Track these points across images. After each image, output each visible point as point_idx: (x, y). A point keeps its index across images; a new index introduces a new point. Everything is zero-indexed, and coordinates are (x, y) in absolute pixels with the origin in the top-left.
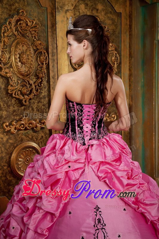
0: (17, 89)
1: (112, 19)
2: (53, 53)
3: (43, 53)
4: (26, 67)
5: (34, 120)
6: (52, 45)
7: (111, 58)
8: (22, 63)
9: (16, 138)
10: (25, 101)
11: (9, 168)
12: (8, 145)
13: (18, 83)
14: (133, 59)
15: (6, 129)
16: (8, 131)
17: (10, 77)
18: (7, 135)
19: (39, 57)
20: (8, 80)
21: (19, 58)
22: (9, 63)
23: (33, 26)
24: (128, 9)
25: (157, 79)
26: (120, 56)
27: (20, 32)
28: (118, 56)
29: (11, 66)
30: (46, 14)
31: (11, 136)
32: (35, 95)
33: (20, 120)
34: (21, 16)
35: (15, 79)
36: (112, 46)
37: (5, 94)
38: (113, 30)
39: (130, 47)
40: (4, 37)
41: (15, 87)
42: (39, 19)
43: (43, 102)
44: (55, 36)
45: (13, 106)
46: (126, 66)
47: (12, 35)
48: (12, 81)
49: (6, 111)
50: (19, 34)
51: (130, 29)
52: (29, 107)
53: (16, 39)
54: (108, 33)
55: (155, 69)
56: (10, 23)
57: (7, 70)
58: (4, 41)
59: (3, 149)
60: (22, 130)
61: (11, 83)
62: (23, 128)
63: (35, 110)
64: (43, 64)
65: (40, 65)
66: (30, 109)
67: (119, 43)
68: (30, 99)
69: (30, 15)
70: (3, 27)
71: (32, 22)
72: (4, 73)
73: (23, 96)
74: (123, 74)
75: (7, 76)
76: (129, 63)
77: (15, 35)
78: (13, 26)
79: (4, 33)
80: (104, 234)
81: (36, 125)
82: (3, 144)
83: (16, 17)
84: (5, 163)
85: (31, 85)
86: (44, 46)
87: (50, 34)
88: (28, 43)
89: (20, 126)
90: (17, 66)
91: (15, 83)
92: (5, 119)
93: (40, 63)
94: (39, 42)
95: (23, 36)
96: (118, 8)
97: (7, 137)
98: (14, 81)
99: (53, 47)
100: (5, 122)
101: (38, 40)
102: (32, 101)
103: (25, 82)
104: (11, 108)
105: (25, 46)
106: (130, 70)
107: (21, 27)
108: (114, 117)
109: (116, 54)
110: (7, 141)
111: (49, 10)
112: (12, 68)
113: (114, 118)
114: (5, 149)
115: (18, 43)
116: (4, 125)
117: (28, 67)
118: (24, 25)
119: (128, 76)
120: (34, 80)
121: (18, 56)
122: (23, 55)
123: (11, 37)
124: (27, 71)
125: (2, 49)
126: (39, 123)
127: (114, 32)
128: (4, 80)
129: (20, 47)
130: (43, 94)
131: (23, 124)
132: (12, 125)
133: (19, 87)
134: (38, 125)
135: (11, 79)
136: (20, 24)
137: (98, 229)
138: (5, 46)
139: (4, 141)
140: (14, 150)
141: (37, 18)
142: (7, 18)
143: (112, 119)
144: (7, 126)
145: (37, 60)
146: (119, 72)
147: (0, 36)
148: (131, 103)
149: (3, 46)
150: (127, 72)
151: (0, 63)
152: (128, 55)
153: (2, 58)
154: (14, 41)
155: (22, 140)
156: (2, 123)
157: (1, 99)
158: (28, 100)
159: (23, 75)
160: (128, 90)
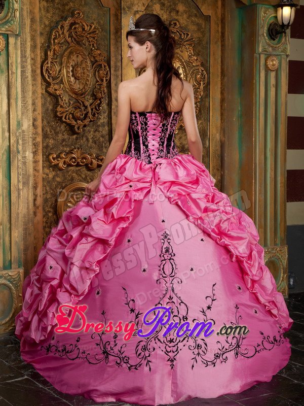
0: (68, 111)
1: (198, 24)
2: (116, 66)
3: (103, 66)
4: (81, 84)
5: (88, 154)
6: (115, 56)
7: (196, 75)
8: (75, 78)
9: (64, 175)
10: (78, 128)
11: (55, 216)
12: (54, 184)
13: (70, 103)
14: (226, 79)
15: (52, 162)
16: (55, 165)
17: (60, 95)
18: (53, 170)
19: (98, 71)
20: (57, 100)
21: (72, 71)
22: (59, 77)
23: (91, 31)
24: (219, 11)
25: (258, 106)
26: (208, 73)
27: (75, 39)
28: (205, 73)
29: (62, 82)
30: (108, 15)
31: (58, 172)
32: (91, 121)
33: (71, 152)
34: (76, 18)
35: (66, 98)
36: (197, 59)
37: (52, 116)
38: (200, 38)
39: (222, 62)
40: (55, 45)
41: (66, 108)
42: (99, 23)
43: (102, 132)
45: (62, 134)
46: (216, 87)
47: (64, 42)
48: (62, 100)
49: (54, 139)
50: (74, 41)
51: (223, 38)
52: (83, 136)
53: (69, 48)
54: (192, 42)
55: (256, 91)
56: (62, 27)
57: (56, 87)
58: (54, 49)
59: (48, 188)
60: (73, 166)
61: (61, 103)
62: (74, 163)
63: (91, 141)
64: (102, 80)
65: (98, 82)
66: (84, 139)
67: (208, 56)
68: (85, 126)
69: (88, 17)
70: (54, 31)
71: (90, 26)
72: (53, 90)
73: (76, 121)
74: (212, 98)
75: (56, 93)
76: (221, 83)
77: (68, 43)
78: (66, 31)
79: (54, 39)
80: (172, 265)
81: (92, 161)
82: (49, 182)
83: (70, 20)
84: (51, 207)
85: (86, 107)
86: (105, 57)
87: (112, 42)
88: (84, 52)
89: (71, 160)
90: (69, 81)
91: (66, 104)
92: (51, 149)
93: (98, 79)
94: (99, 52)
95: (78, 43)
96: (206, 10)
97: (54, 173)
98: (65, 100)
99: (116, 59)
100: (52, 154)
101: (97, 49)
102: (87, 129)
103: (79, 102)
104: (60, 135)
105: (80, 56)
106: (222, 93)
107: (76, 32)
109: (202, 71)
110: (54, 178)
111: (113, 12)
112: (63, 84)
114: (51, 189)
115: (71, 53)
116: (51, 157)
117: (83, 84)
118: (80, 29)
119: (219, 101)
120: (91, 101)
121: (71, 69)
122: (77, 67)
123: (63, 45)
124: (81, 88)
125: (51, 59)
126: (95, 159)
127: (200, 41)
128: (52, 99)
129: (74, 58)
130: (102, 121)
131: (74, 158)
132: (61, 158)
133: (71, 109)
134: (94, 161)
135: (60, 97)
136: (75, 28)
137: (165, 260)
138: (56, 56)
139: (50, 179)
141: (97, 21)
142: (59, 21)
144: (54, 159)
145: (95, 75)
146: (207, 95)
147: (50, 42)
148: (224, 139)
149: (53, 56)
150: (218, 96)
151: (48, 76)
152: (220, 74)
153: (51, 70)
154: (66, 50)
155: (72, 179)
156: (47, 154)
157: (48, 123)
158: (81, 127)
159: (76, 94)
160: (219, 121)
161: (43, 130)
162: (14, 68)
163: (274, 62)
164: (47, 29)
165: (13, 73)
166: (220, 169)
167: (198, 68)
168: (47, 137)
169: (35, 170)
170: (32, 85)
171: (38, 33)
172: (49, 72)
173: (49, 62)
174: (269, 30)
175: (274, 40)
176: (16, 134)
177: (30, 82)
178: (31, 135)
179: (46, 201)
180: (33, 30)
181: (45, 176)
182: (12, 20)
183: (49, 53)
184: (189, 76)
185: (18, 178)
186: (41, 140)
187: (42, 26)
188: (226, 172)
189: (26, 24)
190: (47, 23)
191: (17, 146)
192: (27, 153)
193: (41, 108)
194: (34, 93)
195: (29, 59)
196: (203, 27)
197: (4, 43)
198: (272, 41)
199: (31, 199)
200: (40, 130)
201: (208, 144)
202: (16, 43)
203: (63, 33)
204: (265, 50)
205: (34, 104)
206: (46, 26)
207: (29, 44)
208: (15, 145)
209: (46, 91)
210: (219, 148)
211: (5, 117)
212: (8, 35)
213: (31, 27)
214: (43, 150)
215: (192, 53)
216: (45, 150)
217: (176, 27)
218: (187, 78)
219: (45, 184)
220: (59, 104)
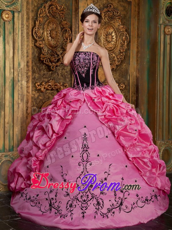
1: (124, 7)
2: (75, 31)
3: (68, 30)
4: (55, 41)
5: (58, 83)
6: (75, 25)
7: (122, 37)
8: (52, 38)
9: (44, 95)
10: (53, 67)
12: (38, 100)
13: (48, 52)
14: (140, 39)
15: (37, 88)
16: (39, 89)
17: (43, 48)
18: (38, 92)
19: (65, 34)
20: (41, 50)
21: (50, 33)
22: (42, 37)
23: (61, 10)
25: (159, 56)
26: (130, 36)
27: (52, 14)
28: (128, 36)
29: (44, 40)
31: (41, 94)
32: (61, 63)
33: (48, 82)
34: (53, 2)
35: (46, 49)
36: (123, 27)
37: (38, 60)
38: (125, 15)
39: (138, 29)
40: (40, 18)
41: (46, 56)
42: (66, 5)
43: (66, 70)
44: (77, 18)
45: (43, 71)
46: (134, 44)
47: (46, 16)
48: (44, 51)
49: (38, 74)
50: (51, 15)
51: (139, 15)
52: (55, 72)
53: (48, 19)
54: (120, 17)
55: (158, 47)
56: (45, 7)
57: (40, 42)
58: (40, 20)
59: (34, 103)
60: (49, 90)
62: (50, 88)
63: (60, 75)
64: (67, 39)
65: (65, 40)
66: (56, 74)
67: (129, 26)
68: (57, 66)
69: (59, 1)
70: (40, 10)
71: (61, 6)
72: (39, 45)
73: (51, 63)
74: (132, 51)
75: (40, 46)
76: (137, 42)
77: (48, 16)
78: (47, 10)
79: (40, 14)
81: (60, 87)
82: (35, 99)
83: (49, 3)
85: (58, 55)
86: (69, 25)
87: (73, 16)
88: (57, 22)
89: (48, 86)
90: (48, 39)
91: (46, 53)
92: (37, 80)
93: (65, 38)
94: (66, 22)
95: (54, 17)
97: (38, 94)
98: (45, 51)
99: (75, 26)
100: (37, 82)
101: (64, 21)
102: (58, 68)
103: (53, 52)
104: (42, 72)
105: (54, 25)
106: (137, 48)
107: (53, 10)
108: (123, 86)
109: (126, 34)
110: (38, 97)
112: (44, 41)
113: (123, 87)
114: (36, 103)
115: (49, 23)
116: (37, 85)
117: (56, 41)
118: (55, 9)
119: (136, 53)
120: (61, 52)
121: (49, 32)
122: (53, 31)
123: (44, 18)
124: (55, 44)
125: (38, 26)
126: (62, 86)
127: (125, 16)
128: (37, 50)
129: (51, 25)
131: (50, 85)
132: (42, 85)
133: (49, 56)
134: (61, 87)
136: (52, 8)
139: (36, 97)
140: (42, 105)
141: (65, 4)
142: (42, 3)
143: (121, 88)
144: (38, 85)
145: (63, 36)
146: (128, 49)
147: (37, 16)
148: (138, 75)
149: (39, 24)
150: (135, 50)
151: (36, 36)
152: (136, 36)
153: (38, 32)
154: (46, 21)
155: (49, 98)
156: (34, 82)
157: (35, 64)
158: (55, 66)
159: (52, 47)
160: (136, 65)
161: (32, 68)
162: (17, 31)
163: (169, 30)
164: (36, 8)
165: (16, 34)
166: (136, 93)
167: (123, 32)
168: (35, 73)
169: (28, 92)
170: (27, 41)
171: (31, 10)
172: (36, 33)
173: (37, 28)
174: (166, 10)
175: (169, 16)
176: (17, 70)
177: (26, 40)
178: (25, 71)
180: (28, 9)
181: (33, 96)
182: (16, 3)
183: (37, 22)
184: (118, 37)
185: (18, 96)
186: (31, 74)
187: (33, 6)
188: (140, 95)
189: (24, 6)
190: (36, 4)
191: (18, 77)
192: (23, 82)
193: (31, 55)
194: (27, 46)
195: (25, 26)
196: (127, 8)
197: (12, 16)
198: (168, 17)
199: (25, 109)
200: (30, 68)
201: (129, 78)
202: (18, 17)
203: (45, 11)
204: (164, 23)
205: (27, 53)
206: (35, 6)
207: (25, 17)
208: (17, 77)
209: (35, 45)
210: (135, 81)
211: (12, 60)
212: (14, 11)
213: (27, 7)
214: (32, 80)
215: (121, 24)
216: (33, 80)
217: (111, 8)
218: (117, 38)
219: (33, 100)
220: (42, 53)
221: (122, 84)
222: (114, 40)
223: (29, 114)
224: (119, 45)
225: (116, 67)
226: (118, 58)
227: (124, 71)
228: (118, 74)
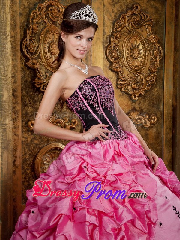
0: (45, 82)
1: (156, 8)
5: (62, 119)
7: (153, 51)
8: (51, 54)
9: (41, 138)
11: (33, 173)
12: (32, 146)
13: (47, 76)
14: (178, 53)
15: (31, 128)
17: (38, 69)
18: (31, 134)
20: (35, 73)
21: (49, 48)
22: (37, 53)
26: (164, 49)
27: (51, 19)
28: (161, 49)
29: (39, 57)
31: (36, 136)
34: (52, 1)
35: (43, 71)
36: (155, 37)
37: (31, 87)
38: (157, 19)
40: (33, 24)
41: (43, 80)
46: (170, 61)
47: (42, 22)
48: (40, 73)
49: (32, 107)
50: (50, 21)
51: (177, 19)
53: (46, 27)
54: (151, 23)
56: (40, 8)
57: (35, 61)
58: (33, 28)
59: (27, 150)
61: (38, 75)
67: (163, 35)
70: (33, 12)
72: (31, 65)
74: (167, 70)
75: (34, 67)
76: (174, 57)
77: (45, 23)
78: (43, 13)
79: (32, 19)
81: (65, 124)
82: (27, 144)
83: (47, 3)
84: (29, 166)
90: (45, 57)
91: (43, 76)
92: (30, 116)
95: (54, 23)
97: (32, 137)
98: (42, 73)
105: (55, 35)
106: (175, 66)
107: (52, 14)
108: (155, 118)
109: (159, 47)
110: (32, 141)
112: (41, 59)
113: (155, 120)
114: (29, 150)
115: (48, 32)
118: (56, 11)
119: (172, 72)
121: (48, 45)
122: (53, 44)
123: (40, 25)
125: (30, 37)
126: (68, 123)
127: (157, 21)
128: (30, 72)
129: (50, 36)
133: (47, 81)
135: (38, 71)
136: (51, 10)
138: (34, 35)
139: (28, 142)
140: (39, 152)
142: (37, 3)
143: (153, 121)
144: (32, 125)
146: (162, 67)
147: (29, 22)
148: (176, 104)
149: (32, 34)
151: (27, 52)
152: (173, 49)
153: (30, 46)
154: (43, 29)
156: (26, 120)
157: (27, 93)
159: (51, 67)
160: (172, 89)
161: (22, 99)
164: (27, 10)
166: (172, 128)
167: (155, 44)
168: (26, 106)
169: (15, 135)
170: (13, 60)
171: (18, 13)
172: (27, 48)
173: (28, 40)
177: (10, 58)
178: (11, 105)
179: (25, 161)
180: (13, 10)
181: (24, 139)
183: (28, 31)
184: (148, 51)
186: (21, 108)
187: (22, 8)
188: (177, 131)
189: (7, 5)
190: (26, 4)
192: (7, 121)
193: (20, 80)
194: (14, 67)
195: (9, 37)
196: (160, 9)
199: (11, 161)
200: (19, 100)
201: (162, 108)
205: (13, 77)
206: (25, 8)
207: (9, 23)
209: (26, 65)
210: (171, 111)
214: (22, 117)
215: (151, 32)
216: (24, 117)
217: (138, 10)
218: (146, 53)
219: (24, 146)
220: (37, 77)
221: (153, 116)
222: (142, 55)
223: (17, 167)
224: (149, 63)
225: (144, 92)
226: (147, 81)
227: (156, 98)
228: (147, 103)
